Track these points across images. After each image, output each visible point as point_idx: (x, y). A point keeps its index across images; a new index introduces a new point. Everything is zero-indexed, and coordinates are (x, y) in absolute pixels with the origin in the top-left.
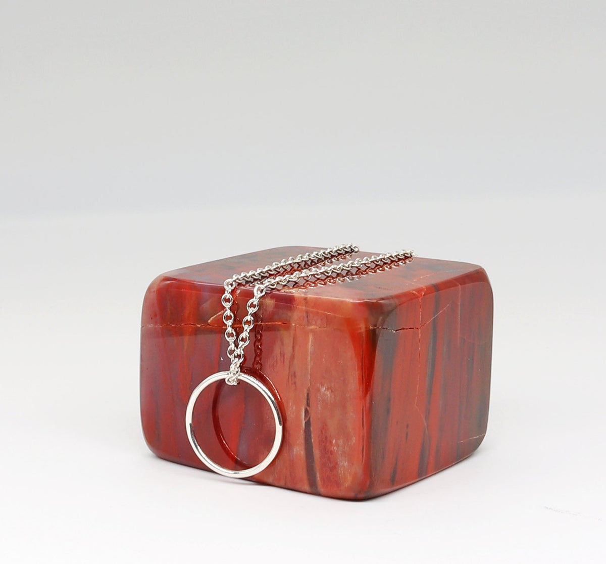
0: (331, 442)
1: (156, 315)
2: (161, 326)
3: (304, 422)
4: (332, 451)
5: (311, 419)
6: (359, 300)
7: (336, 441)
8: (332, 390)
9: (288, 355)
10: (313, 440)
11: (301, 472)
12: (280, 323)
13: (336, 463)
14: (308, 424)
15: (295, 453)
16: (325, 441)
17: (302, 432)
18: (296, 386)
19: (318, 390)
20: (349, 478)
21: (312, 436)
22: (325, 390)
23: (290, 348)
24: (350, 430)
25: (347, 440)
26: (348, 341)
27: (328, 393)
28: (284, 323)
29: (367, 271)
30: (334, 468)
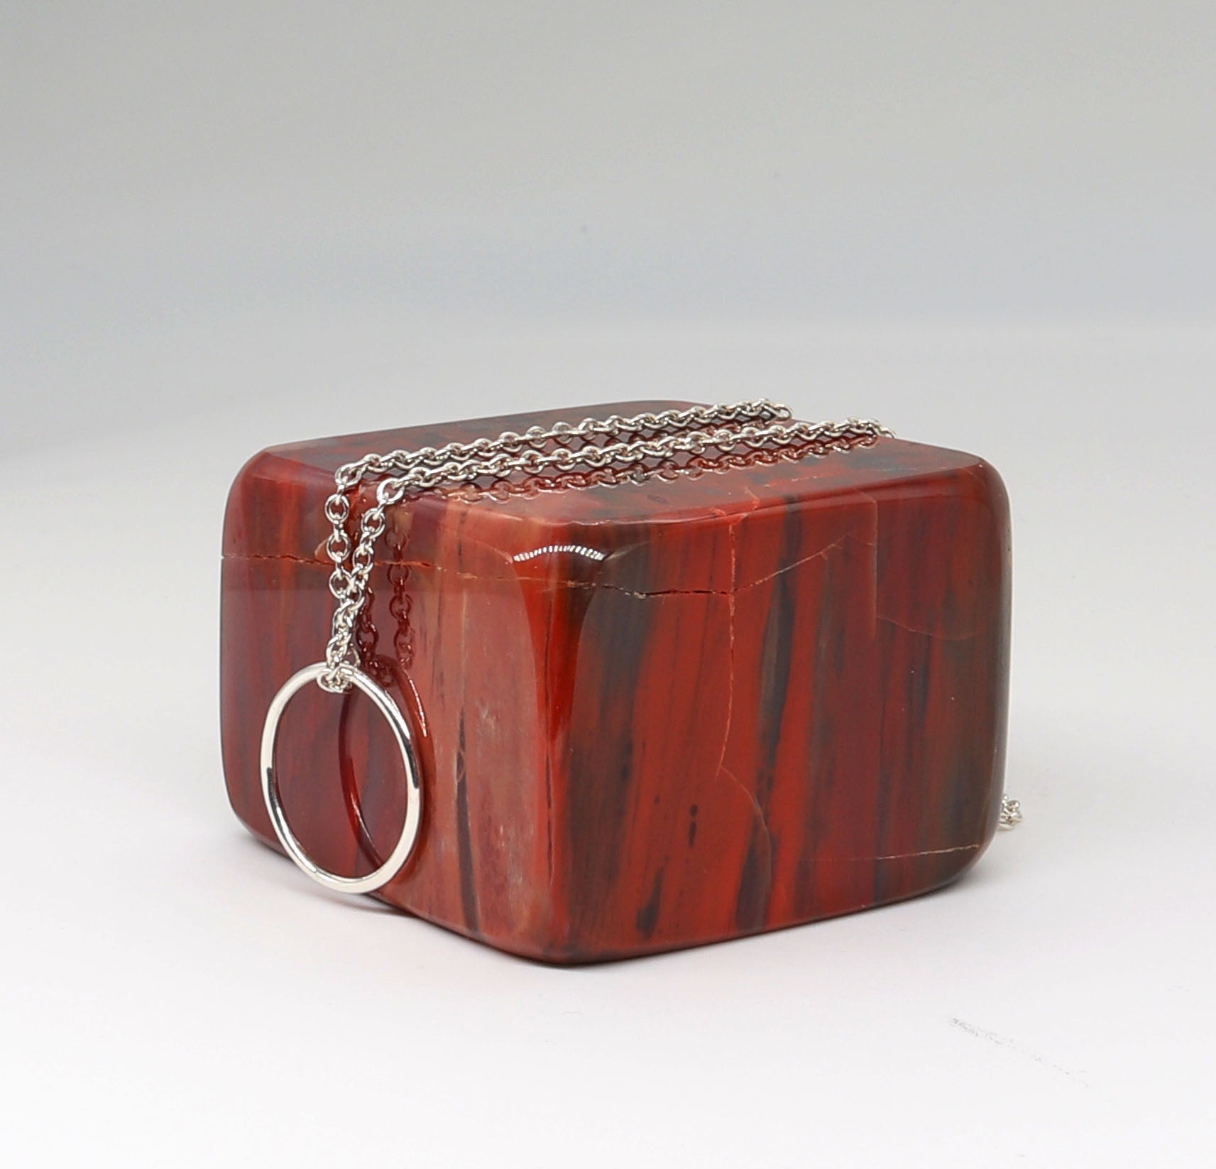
0: (497, 831)
1: (240, 535)
2: (248, 559)
3: (456, 783)
4: (498, 851)
5: (467, 778)
6: (561, 521)
7: (505, 831)
8: (497, 718)
9: (432, 635)
10: (470, 824)
11: (453, 892)
12: (419, 564)
13: (506, 879)
14: (462, 786)
15: (443, 849)
16: (488, 826)
17: (453, 803)
18: (443, 702)
19: (478, 716)
20: (526, 913)
21: (469, 814)
22: (487, 716)
23: (435, 621)
24: (526, 807)
25: (522, 829)
26: (521, 611)
27: (491, 722)
28: (426, 565)
29: (721, 460)
30: (501, 889)
